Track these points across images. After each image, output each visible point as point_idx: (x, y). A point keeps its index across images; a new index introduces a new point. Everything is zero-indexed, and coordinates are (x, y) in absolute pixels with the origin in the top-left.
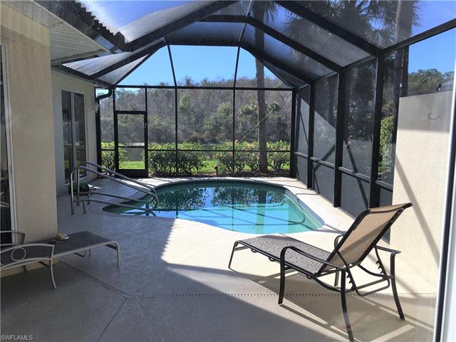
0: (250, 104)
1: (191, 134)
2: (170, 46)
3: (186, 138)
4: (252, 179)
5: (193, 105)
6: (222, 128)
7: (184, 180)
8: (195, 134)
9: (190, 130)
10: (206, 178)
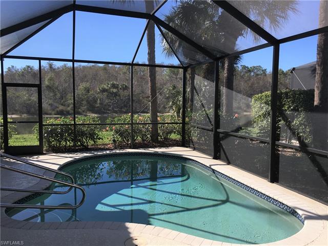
0: (105, 84)
1: (58, 107)
2: (76, 11)
3: (54, 110)
4: (151, 150)
5: (57, 84)
6: (84, 102)
7: (85, 155)
8: (61, 108)
9: (55, 104)
10: (108, 152)
